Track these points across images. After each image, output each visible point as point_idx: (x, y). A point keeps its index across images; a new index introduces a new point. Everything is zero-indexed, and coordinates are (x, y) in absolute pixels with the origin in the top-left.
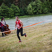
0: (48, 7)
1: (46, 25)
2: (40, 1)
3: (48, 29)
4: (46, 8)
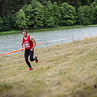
0: (55, 15)
1: (51, 49)
3: (55, 55)
4: (52, 17)
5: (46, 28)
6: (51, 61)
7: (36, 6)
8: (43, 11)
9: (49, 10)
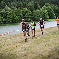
0: (19, 15)
1: (17, 36)
2: (10, 8)
4: (17, 17)
5: (13, 23)
6: (18, 43)
7: (7, 10)
8: (11, 13)
9: (15, 12)
